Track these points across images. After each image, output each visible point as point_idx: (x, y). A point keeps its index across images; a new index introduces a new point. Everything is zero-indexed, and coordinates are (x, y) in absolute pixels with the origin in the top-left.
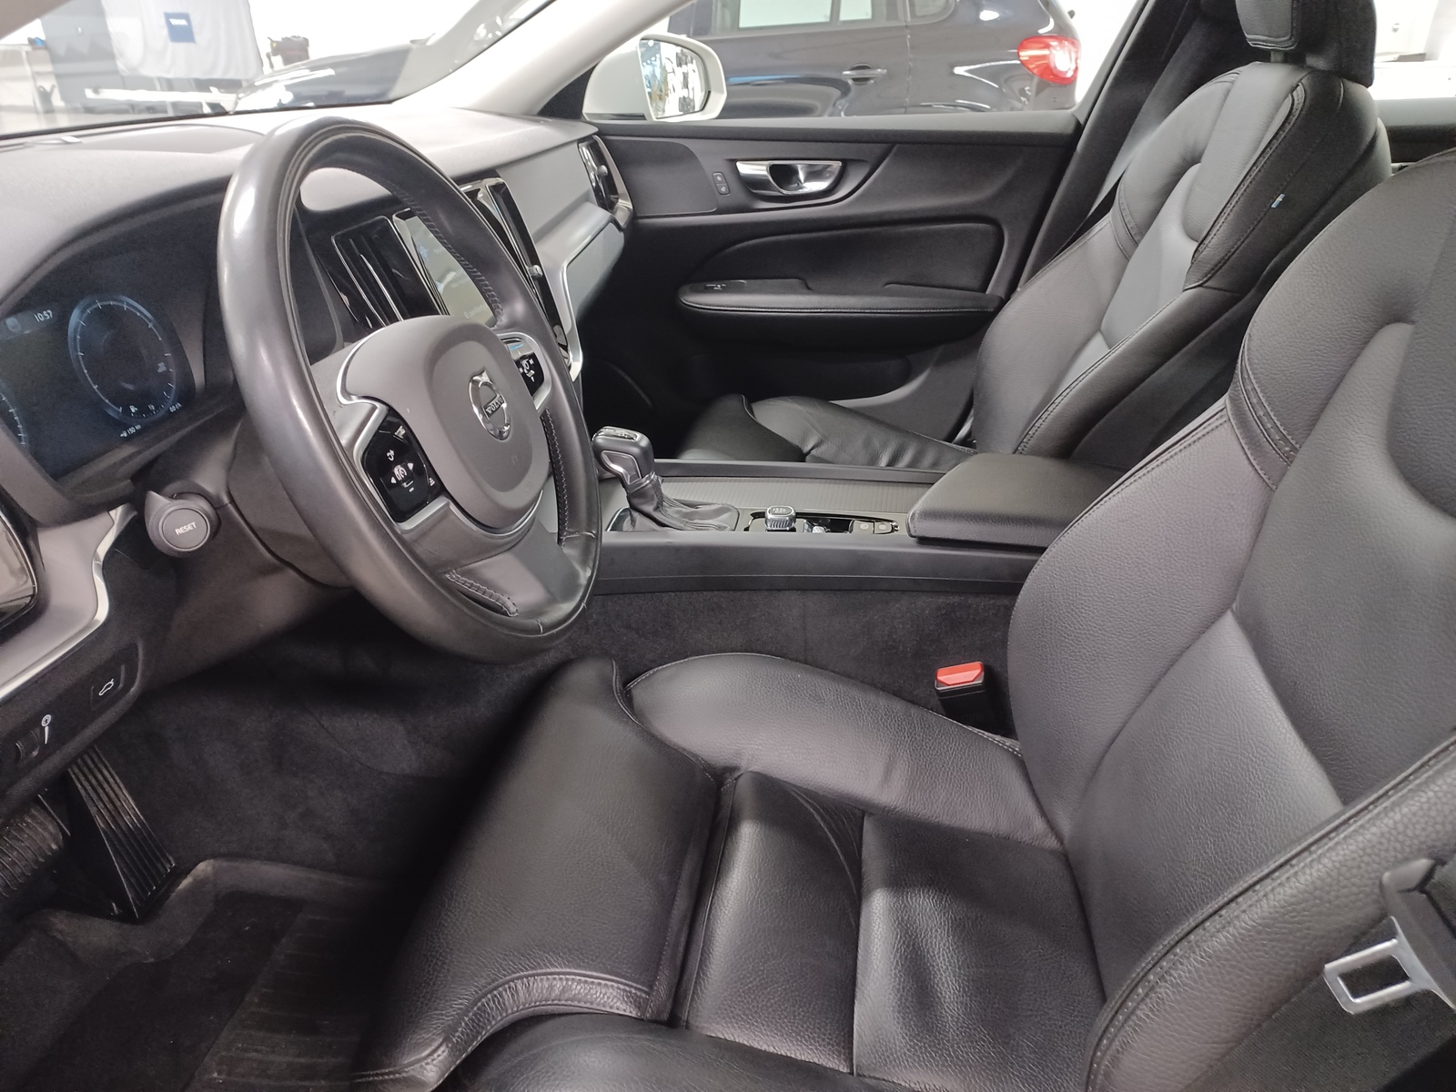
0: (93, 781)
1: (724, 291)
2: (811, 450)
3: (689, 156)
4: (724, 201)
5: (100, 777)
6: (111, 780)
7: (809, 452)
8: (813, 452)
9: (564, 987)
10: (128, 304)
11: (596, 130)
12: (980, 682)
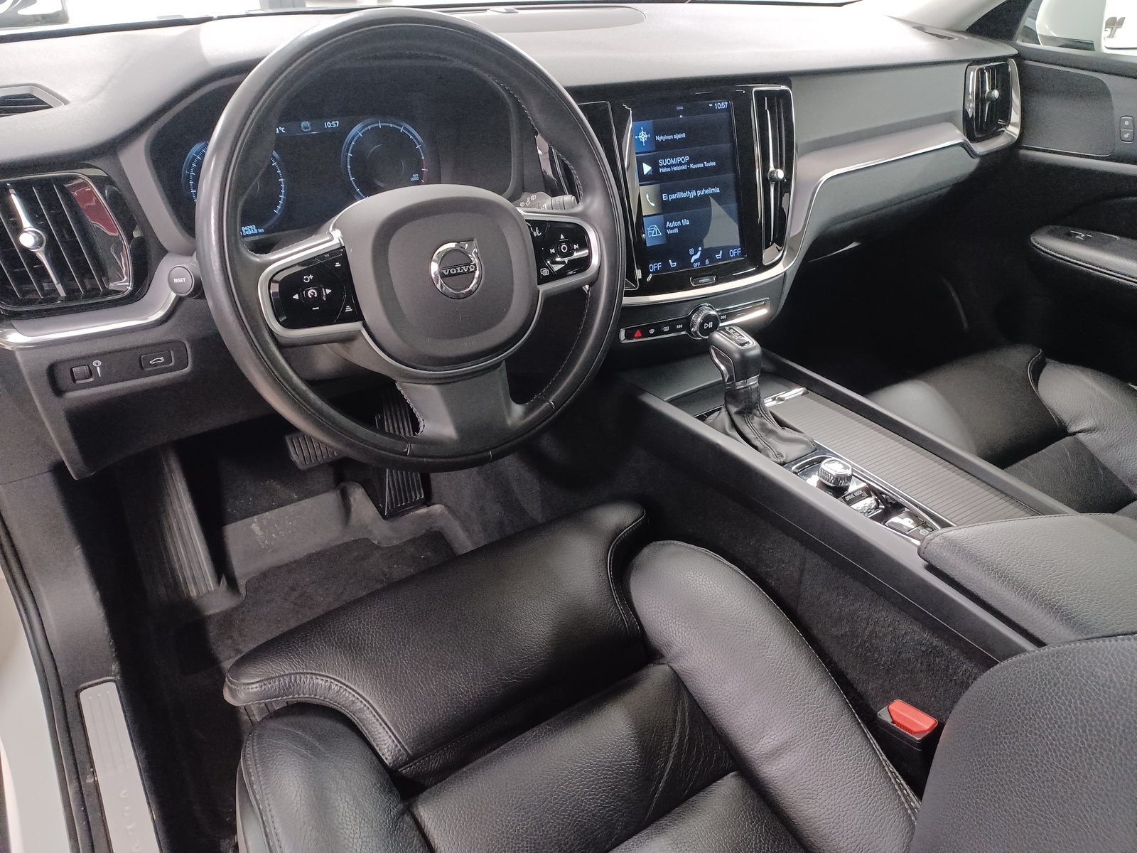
0: (396, 425)
1: (1086, 242)
2: (1079, 432)
3: (1104, 92)
4: (1120, 148)
5: (401, 425)
6: (407, 429)
7: (1075, 433)
8: (1080, 436)
9: (360, 709)
10: (404, 128)
11: (1015, 52)
12: (917, 739)
